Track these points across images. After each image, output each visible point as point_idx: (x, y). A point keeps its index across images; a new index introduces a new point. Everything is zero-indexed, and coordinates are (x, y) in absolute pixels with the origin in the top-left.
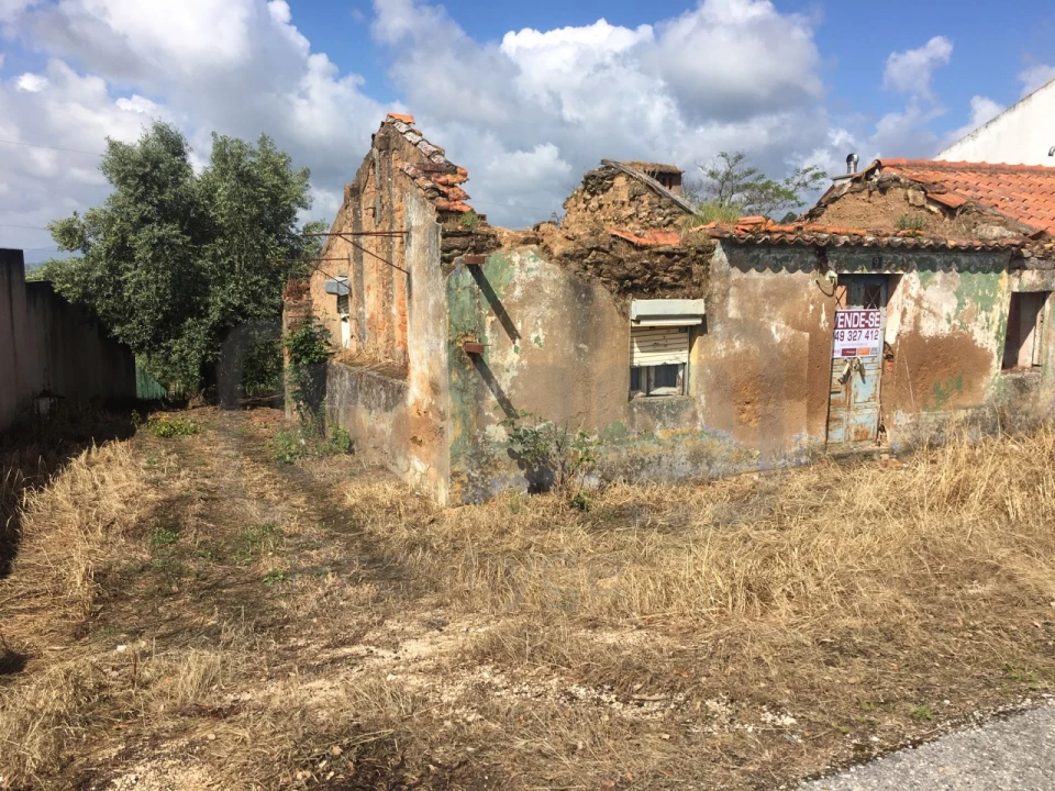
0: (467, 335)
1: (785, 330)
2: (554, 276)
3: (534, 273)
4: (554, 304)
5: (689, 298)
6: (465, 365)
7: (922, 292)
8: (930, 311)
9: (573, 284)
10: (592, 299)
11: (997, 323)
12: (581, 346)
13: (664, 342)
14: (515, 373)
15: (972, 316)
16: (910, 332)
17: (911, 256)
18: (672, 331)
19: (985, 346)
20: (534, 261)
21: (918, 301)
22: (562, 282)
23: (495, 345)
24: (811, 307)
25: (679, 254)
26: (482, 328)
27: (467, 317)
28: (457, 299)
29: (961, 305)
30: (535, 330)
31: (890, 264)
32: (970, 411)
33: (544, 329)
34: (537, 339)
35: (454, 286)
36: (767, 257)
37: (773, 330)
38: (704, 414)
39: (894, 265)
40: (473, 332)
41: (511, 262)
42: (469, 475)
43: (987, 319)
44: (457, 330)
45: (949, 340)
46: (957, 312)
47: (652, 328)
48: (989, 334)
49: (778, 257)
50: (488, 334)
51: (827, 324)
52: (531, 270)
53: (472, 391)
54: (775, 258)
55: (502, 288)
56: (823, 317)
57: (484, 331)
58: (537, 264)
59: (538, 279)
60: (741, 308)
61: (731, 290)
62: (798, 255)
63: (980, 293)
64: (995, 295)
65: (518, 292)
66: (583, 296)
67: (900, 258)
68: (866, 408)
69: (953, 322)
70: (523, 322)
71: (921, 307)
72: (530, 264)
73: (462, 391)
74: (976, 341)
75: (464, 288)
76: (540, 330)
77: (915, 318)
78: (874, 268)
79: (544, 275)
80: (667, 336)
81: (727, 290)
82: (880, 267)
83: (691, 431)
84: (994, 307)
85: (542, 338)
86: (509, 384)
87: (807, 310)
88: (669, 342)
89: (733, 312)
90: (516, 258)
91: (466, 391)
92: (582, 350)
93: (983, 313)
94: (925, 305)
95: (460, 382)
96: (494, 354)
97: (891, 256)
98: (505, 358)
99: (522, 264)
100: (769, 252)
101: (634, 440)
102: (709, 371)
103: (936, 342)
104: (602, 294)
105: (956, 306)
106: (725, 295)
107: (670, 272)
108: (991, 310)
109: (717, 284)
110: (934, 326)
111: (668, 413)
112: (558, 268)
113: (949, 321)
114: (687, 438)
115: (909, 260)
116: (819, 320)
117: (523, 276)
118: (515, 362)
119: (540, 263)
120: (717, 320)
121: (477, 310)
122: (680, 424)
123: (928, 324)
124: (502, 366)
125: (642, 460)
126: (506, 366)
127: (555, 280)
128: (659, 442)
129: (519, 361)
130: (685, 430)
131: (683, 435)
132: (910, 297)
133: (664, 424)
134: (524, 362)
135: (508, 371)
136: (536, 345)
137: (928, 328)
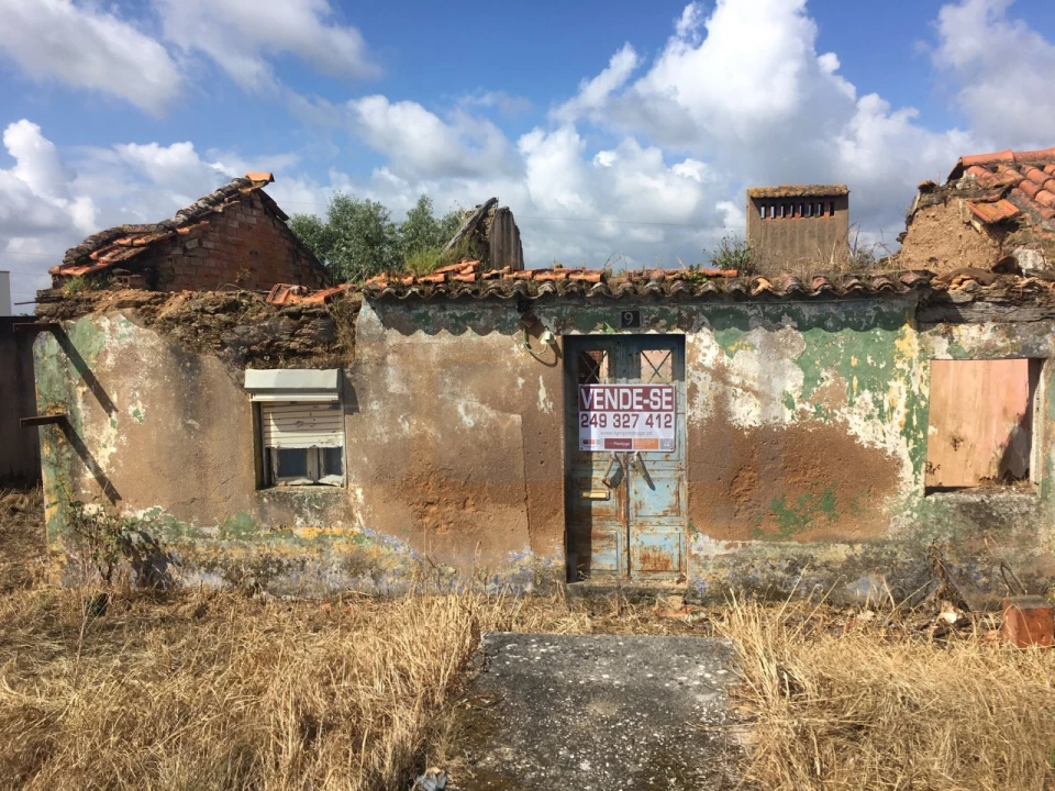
0: (57, 407)
1: (480, 411)
2: (151, 343)
3: (128, 340)
4: (154, 374)
5: (318, 368)
6: (57, 438)
7: (725, 359)
8: (746, 389)
9: (175, 351)
10: (199, 369)
11: (901, 408)
12: (190, 422)
13: (311, 420)
14: (114, 450)
15: (840, 398)
16: (709, 419)
17: (694, 308)
18: (321, 407)
19: (879, 446)
20: (127, 326)
21: (720, 374)
22: (161, 349)
23: (89, 418)
24: (521, 381)
25: (307, 315)
26: (73, 398)
27: (56, 387)
28: (44, 367)
29: (810, 380)
30: (134, 402)
31: (656, 321)
32: (858, 547)
33: (143, 402)
34: (136, 413)
35: (41, 354)
36: (441, 314)
37: (461, 409)
38: (363, 513)
39: (663, 322)
40: (63, 403)
41: (99, 328)
42: (68, 556)
43: (878, 404)
44: (47, 400)
45: (794, 436)
46: (805, 389)
47: (293, 403)
48: (887, 427)
49: (458, 314)
50: (80, 405)
51: (550, 405)
52: (124, 336)
53: (67, 465)
54: (453, 316)
55: (92, 356)
56: (542, 394)
57: (76, 403)
58: (130, 329)
59: (131, 346)
60: (406, 380)
61: (390, 358)
62: (490, 312)
63: (854, 361)
64: (891, 364)
65: (110, 361)
66: (188, 364)
67: (674, 311)
68: (660, 524)
69: (798, 407)
70: (118, 394)
71: (726, 382)
72: (123, 329)
73: (56, 466)
74: (856, 436)
75: (51, 357)
76: (140, 404)
77: (716, 398)
78: (625, 325)
79: (139, 342)
80: (314, 414)
81: (384, 358)
82: (636, 323)
83: (345, 532)
84: (891, 383)
85: (142, 411)
86: (107, 461)
87: (514, 384)
88: (317, 420)
89: (395, 387)
90: (106, 324)
91: (60, 467)
92: (190, 426)
93: (867, 394)
94: (735, 380)
95: (53, 456)
96: (89, 427)
97: (657, 309)
98: (101, 433)
99: (112, 329)
100: (444, 309)
101: (267, 537)
102: (366, 459)
103: (764, 436)
104: (210, 362)
105: (801, 382)
106: (381, 363)
107: (299, 336)
108: (887, 389)
109: (367, 350)
110: (757, 411)
111: (312, 508)
112: (155, 333)
114: (339, 541)
115: (692, 314)
116: (537, 398)
117: (115, 343)
118: (112, 437)
119: (133, 328)
120: (371, 396)
121: (66, 380)
122: (329, 523)
123: (746, 408)
124: (99, 441)
125: (279, 561)
126: (103, 441)
127: (152, 347)
128: (301, 542)
129: (117, 436)
130: (336, 530)
131: (335, 536)
132: (701, 367)
133: (306, 520)
134: (123, 438)
135: (105, 446)
136: (136, 420)
137: (746, 413)
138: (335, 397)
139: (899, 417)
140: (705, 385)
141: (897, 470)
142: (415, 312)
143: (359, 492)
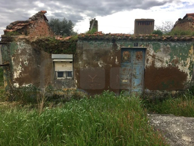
0: (7, 62)
1: (103, 64)
2: (29, 48)
3: (24, 47)
4: (30, 55)
5: (68, 54)
6: (7, 69)
7: (155, 54)
8: (159, 60)
9: (34, 50)
10: (41, 54)
11: (189, 64)
12: (38, 65)
13: (65, 65)
14: (21, 71)
15: (177, 62)
16: (150, 66)
17: (150, 43)
18: (68, 63)
19: (184, 71)
20: (23, 44)
21: (154, 56)
22: (32, 49)
23: (15, 64)
24: (112, 57)
25: (66, 42)
26: (11, 60)
27: (7, 57)
28: (4, 53)
29: (172, 58)
31: (141, 45)
32: (178, 91)
34: (26, 63)
35: (3, 50)
36: (95, 43)
37: (99, 64)
38: (77, 85)
39: (143, 45)
40: (8, 61)
41: (17, 44)
42: (10, 95)
43: (184, 63)
44: (4, 60)
45: (167, 69)
46: (170, 60)
47: (62, 62)
48: (186, 68)
49: (99, 43)
50: (12, 62)
51: (118, 63)
52: (23, 46)
53: (9, 75)
54: (98, 43)
56: (116, 60)
57: (11, 61)
58: (24, 44)
59: (25, 48)
60: (87, 57)
61: (84, 52)
62: (106, 43)
63: (181, 54)
64: (188, 55)
65: (19, 52)
66: (38, 53)
67: (145, 43)
68: (138, 87)
69: (169, 63)
70: (22, 59)
71: (155, 58)
73: (7, 75)
74: (179, 69)
75: (5, 51)
76: (27, 61)
77: (152, 62)
78: (135, 46)
79: (27, 47)
80: (66, 64)
81: (83, 52)
82: (137, 46)
83: (73, 89)
84: (187, 59)
85: (27, 63)
89: (85, 58)
90: (18, 43)
91: (8, 75)
93: (182, 61)
94: (156, 58)
95: (6, 73)
96: (15, 66)
97: (142, 43)
98: (18, 68)
99: (20, 44)
101: (56, 90)
103: (162, 69)
104: (43, 53)
105: (170, 58)
106: (82, 53)
107: (64, 47)
108: (186, 60)
109: (79, 50)
110: (161, 64)
111: (66, 84)
112: (30, 46)
113: (167, 63)
114: (72, 91)
115: (149, 44)
116: (115, 61)
117: (21, 47)
118: (20, 69)
119: (25, 44)
120: (79, 60)
121: (9, 56)
122: (70, 87)
123: (158, 64)
124: (17, 70)
125: (58, 95)
126: (18, 69)
127: (30, 49)
128: (63, 91)
129: (21, 69)
130: (71, 89)
131: (71, 90)
132: (150, 55)
133: (65, 87)
134: (23, 69)
135: (18, 71)
136: (26, 65)
137: (158, 65)
138: (72, 60)
139: (188, 66)
140: (150, 59)
141: (187, 76)
142: (90, 42)
143: (76, 81)
